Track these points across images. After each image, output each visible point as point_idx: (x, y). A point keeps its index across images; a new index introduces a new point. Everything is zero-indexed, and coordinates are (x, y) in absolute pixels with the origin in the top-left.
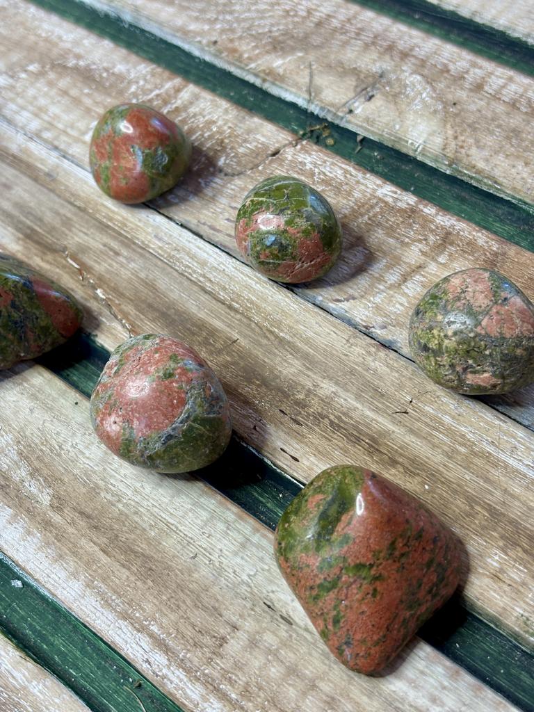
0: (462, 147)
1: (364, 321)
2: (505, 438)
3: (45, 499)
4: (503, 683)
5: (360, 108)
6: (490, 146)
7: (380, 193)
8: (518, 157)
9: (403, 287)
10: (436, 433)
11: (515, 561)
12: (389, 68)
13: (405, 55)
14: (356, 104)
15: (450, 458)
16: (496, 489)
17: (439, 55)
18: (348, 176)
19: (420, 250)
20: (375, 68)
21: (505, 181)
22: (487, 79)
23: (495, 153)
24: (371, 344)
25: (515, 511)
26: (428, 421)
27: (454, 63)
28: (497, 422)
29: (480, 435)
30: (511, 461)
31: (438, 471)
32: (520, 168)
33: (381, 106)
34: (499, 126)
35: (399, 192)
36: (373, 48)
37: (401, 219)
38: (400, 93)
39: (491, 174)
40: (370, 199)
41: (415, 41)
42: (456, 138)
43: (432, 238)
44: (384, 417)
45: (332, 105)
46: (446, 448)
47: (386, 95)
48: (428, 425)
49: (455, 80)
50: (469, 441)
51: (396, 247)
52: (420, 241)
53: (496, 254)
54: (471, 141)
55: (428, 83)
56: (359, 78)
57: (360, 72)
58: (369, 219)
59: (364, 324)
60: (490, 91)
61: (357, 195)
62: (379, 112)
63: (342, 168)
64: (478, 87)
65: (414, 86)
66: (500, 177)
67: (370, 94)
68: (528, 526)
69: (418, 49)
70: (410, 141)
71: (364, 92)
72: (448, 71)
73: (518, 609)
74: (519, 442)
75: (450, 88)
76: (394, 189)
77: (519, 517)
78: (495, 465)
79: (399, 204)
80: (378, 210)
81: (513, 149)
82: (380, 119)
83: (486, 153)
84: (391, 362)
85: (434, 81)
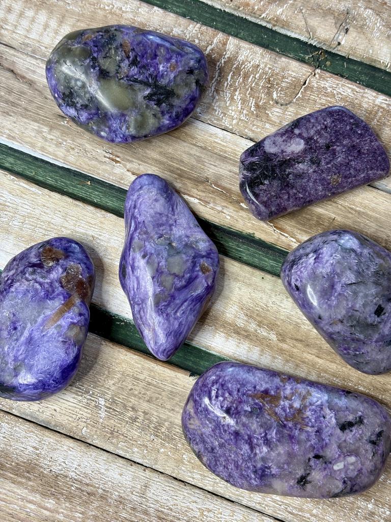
3: (273, 337)
7: (378, 102)
12: (350, 6)
14: (340, 37)
20: (342, 7)
33: (356, 37)
35: (388, 99)
38: (364, 25)
40: (373, 107)
45: (326, 41)
47: (355, 27)
55: (378, 15)
56: (335, 17)
57: (334, 11)
61: (365, 105)
62: (356, 41)
65: (370, 18)
67: (346, 28)
70: (382, 61)
71: (341, 27)
76: (385, 97)
80: (380, 114)
82: (359, 47)
85: (380, 12)
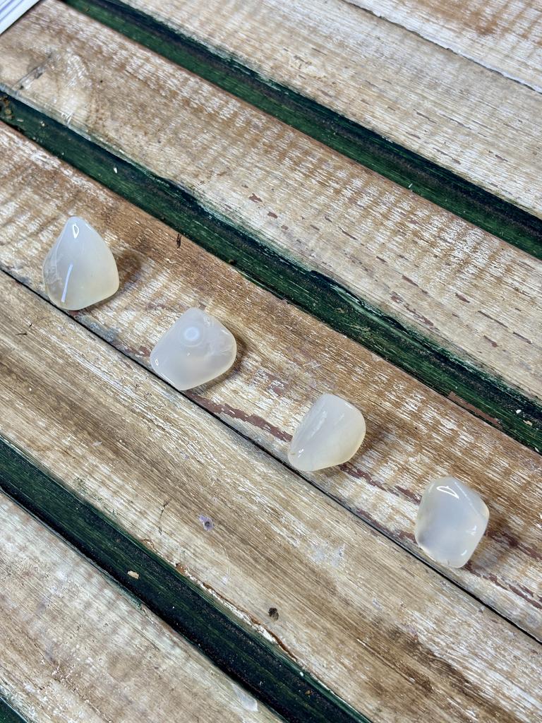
0: (101, 119)
1: (8, 263)
2: (92, 352)
4: (66, 526)
5: (29, 85)
6: (122, 118)
7: (33, 158)
8: (140, 128)
9: (40, 235)
10: (44, 349)
11: (81, 441)
12: (57, 50)
13: (70, 38)
14: (27, 82)
15: (50, 367)
16: (78, 390)
17: (97, 38)
18: (12, 143)
19: (57, 205)
20: (45, 50)
21: (128, 148)
22: (130, 60)
23: (125, 124)
24: (9, 281)
25: (88, 405)
26: (40, 340)
27: (107, 46)
28: (89, 340)
29: (75, 350)
30: (93, 369)
31: (41, 378)
32: (140, 137)
33: (46, 83)
34: (131, 101)
35: (48, 156)
36: (47, 31)
37: (46, 180)
38: (62, 71)
39: (118, 142)
40: (25, 162)
41: (81, 25)
42: (97, 111)
43: (67, 195)
44: (9, 337)
45: (9, 82)
46: (49, 360)
47: (50, 73)
48: (39, 343)
49: (105, 61)
50: (66, 354)
51: (39, 203)
52: (57, 198)
53: (110, 209)
54: (108, 113)
55: (85, 63)
56: (32, 59)
57: (34, 52)
58: (23, 179)
59: (7, 265)
60: (131, 71)
61: (16, 158)
62: (43, 88)
63: (8, 136)
64: (122, 67)
65: (74, 65)
66: (124, 144)
67: (40, 72)
68: (95, 415)
69: (81, 33)
70: (63, 114)
71: (35, 71)
72: (101, 53)
73: (76, 474)
74: (101, 354)
75: (100, 67)
76: (45, 154)
77: (90, 409)
78: (81, 372)
79: (47, 167)
80: (30, 171)
81: (138, 121)
82: (44, 94)
83: (117, 124)
84: (21, 295)
85: (90, 61)
